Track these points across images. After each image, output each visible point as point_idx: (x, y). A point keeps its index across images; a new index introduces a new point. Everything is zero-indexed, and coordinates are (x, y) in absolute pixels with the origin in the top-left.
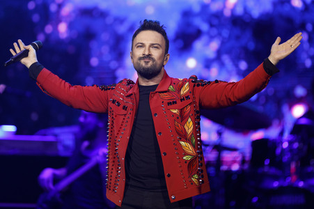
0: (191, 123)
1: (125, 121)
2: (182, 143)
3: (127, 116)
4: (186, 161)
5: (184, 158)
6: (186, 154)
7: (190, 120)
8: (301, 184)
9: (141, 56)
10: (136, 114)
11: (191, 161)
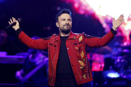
0: (83, 53)
1: (56, 51)
2: (79, 61)
3: (56, 49)
4: (81, 69)
5: (80, 67)
6: (81, 66)
7: (82, 52)
8: (125, 77)
9: (65, 24)
10: (60, 48)
11: (83, 69)
